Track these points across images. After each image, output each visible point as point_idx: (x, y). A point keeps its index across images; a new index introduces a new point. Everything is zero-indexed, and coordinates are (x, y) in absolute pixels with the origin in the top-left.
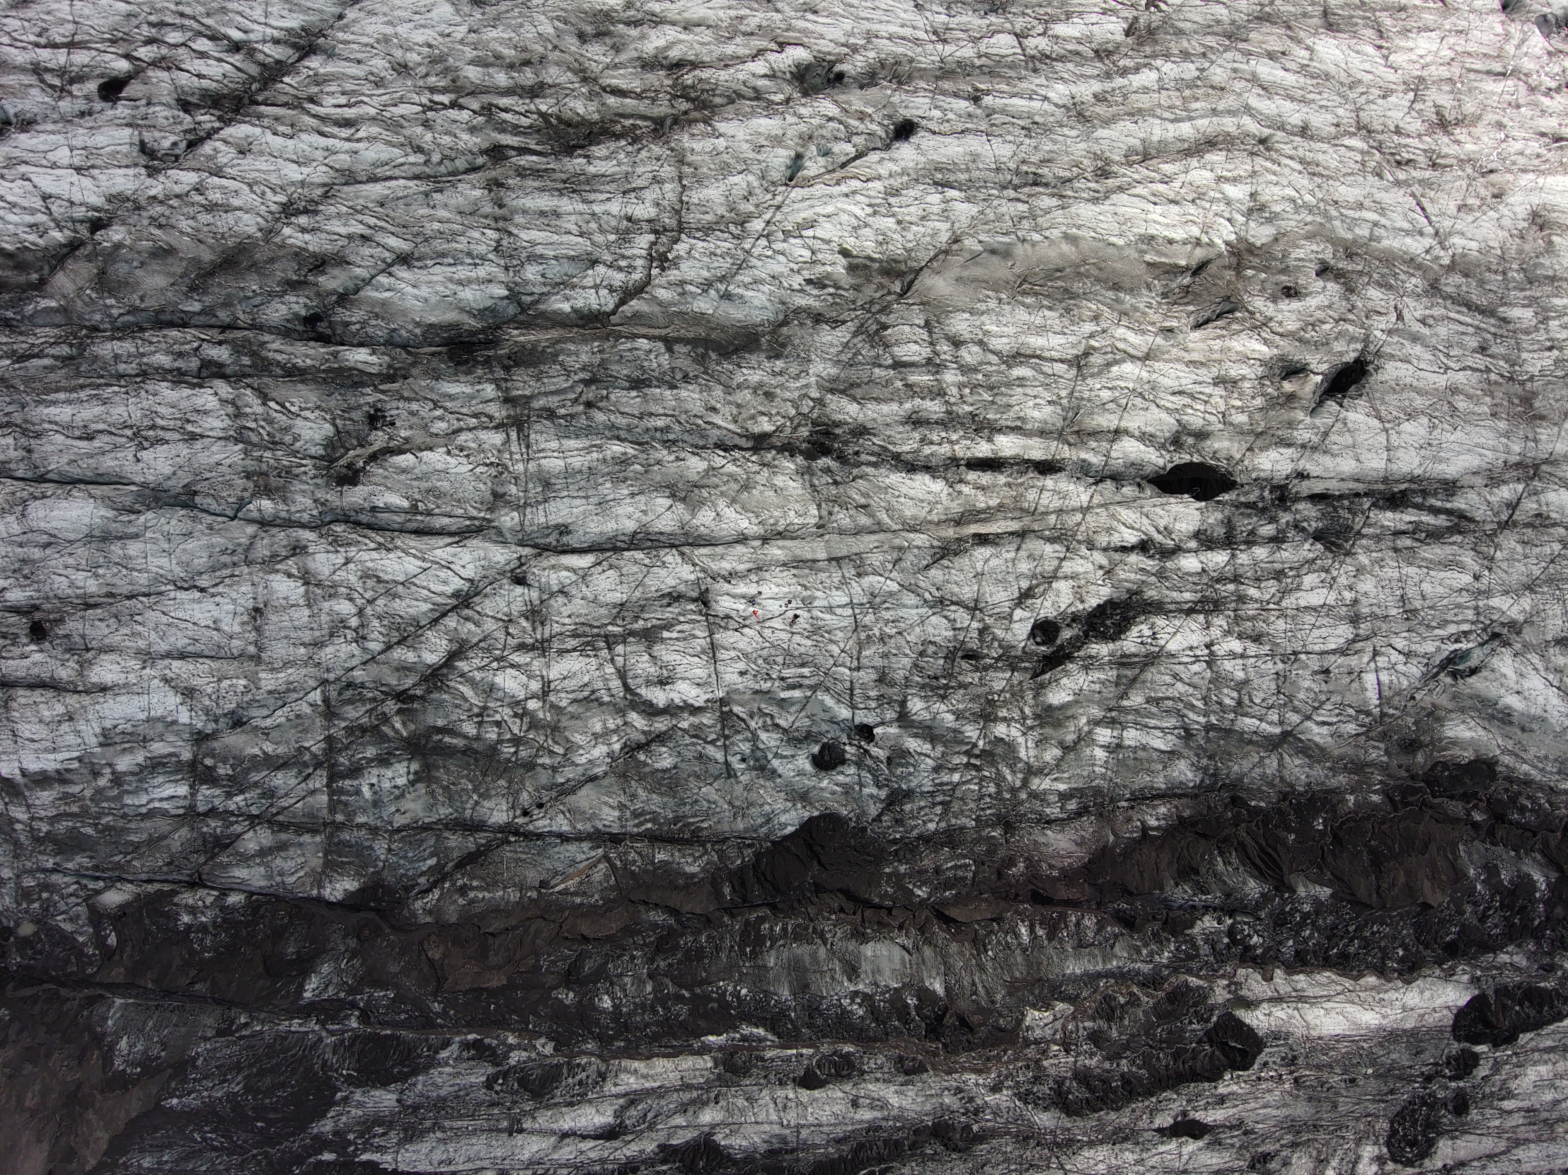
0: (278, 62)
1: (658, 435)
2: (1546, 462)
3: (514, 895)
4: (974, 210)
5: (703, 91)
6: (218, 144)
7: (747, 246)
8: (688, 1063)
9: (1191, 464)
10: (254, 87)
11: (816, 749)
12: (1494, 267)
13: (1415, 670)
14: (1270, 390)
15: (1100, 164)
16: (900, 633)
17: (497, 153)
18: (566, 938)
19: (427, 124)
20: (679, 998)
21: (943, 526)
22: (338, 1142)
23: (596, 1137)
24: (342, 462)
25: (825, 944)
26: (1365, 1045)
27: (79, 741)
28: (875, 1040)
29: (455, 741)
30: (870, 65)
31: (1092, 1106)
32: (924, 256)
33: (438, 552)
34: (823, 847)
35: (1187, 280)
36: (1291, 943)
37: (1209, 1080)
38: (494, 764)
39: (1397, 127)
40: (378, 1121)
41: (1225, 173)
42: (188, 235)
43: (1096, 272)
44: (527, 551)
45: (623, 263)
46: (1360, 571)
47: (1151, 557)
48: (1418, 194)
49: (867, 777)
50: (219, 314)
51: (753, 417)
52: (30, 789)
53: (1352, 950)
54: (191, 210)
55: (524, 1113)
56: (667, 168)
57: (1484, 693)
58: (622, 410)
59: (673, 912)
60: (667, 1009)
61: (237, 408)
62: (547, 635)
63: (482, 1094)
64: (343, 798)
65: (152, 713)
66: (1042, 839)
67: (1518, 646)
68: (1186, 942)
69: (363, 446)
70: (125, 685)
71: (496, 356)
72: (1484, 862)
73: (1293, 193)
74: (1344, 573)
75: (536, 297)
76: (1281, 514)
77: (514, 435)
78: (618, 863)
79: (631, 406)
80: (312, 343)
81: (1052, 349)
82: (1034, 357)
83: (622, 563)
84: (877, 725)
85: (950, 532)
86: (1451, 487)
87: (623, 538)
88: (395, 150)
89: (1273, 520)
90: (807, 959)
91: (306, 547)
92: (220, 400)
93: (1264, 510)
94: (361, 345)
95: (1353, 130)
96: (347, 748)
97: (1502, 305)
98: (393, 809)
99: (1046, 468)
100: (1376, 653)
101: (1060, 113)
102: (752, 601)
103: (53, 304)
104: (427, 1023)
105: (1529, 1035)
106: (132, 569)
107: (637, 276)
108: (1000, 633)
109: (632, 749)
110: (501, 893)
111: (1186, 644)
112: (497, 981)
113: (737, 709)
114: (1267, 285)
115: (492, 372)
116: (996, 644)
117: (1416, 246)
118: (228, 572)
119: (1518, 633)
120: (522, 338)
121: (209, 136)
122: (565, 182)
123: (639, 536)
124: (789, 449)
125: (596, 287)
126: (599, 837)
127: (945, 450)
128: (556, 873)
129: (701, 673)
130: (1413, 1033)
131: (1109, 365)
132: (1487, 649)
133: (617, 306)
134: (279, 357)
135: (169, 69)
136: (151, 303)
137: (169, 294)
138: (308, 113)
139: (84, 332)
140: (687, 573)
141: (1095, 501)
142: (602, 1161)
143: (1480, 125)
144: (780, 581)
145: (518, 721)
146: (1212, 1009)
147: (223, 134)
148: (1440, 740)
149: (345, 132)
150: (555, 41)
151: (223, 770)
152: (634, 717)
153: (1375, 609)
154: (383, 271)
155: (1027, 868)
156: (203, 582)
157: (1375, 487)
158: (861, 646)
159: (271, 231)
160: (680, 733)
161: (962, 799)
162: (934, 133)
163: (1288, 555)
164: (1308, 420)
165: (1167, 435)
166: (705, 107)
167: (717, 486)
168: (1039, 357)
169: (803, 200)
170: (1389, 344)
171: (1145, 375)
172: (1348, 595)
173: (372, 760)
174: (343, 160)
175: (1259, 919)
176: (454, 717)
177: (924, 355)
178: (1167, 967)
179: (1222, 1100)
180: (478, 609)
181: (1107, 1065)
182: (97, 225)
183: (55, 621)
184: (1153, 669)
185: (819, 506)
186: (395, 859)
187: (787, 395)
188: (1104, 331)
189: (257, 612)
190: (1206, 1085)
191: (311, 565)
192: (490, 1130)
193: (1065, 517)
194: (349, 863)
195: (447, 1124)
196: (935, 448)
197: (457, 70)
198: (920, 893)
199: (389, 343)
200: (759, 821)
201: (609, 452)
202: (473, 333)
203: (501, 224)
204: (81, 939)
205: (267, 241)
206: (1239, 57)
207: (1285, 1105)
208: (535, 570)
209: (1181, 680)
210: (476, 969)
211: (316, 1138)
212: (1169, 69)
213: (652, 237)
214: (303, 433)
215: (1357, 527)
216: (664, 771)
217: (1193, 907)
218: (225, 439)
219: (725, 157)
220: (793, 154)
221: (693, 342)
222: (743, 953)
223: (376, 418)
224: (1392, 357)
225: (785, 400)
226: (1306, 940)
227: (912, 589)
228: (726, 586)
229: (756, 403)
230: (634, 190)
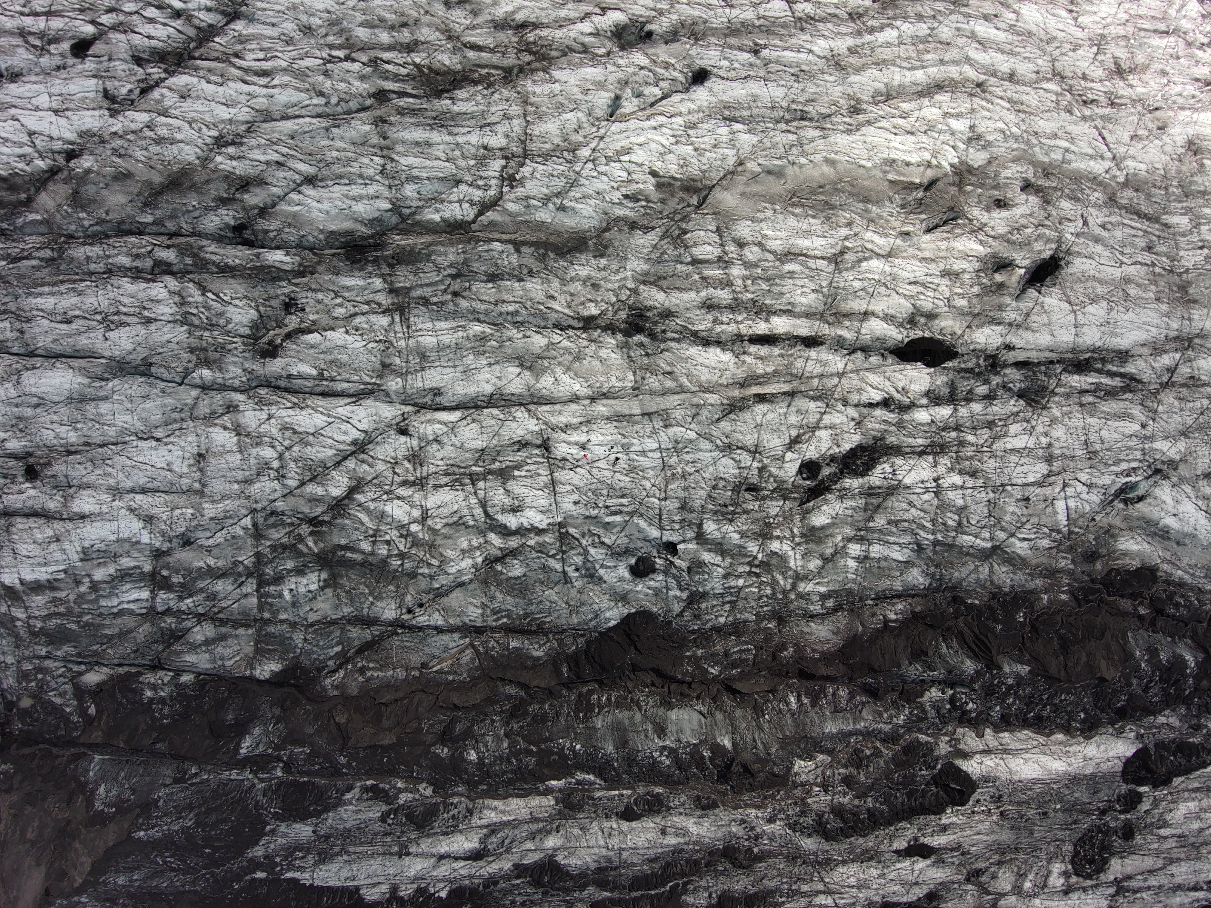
0: (211, 26)
1: (509, 318)
2: (1198, 336)
3: (401, 674)
4: (755, 139)
5: (542, 46)
6: (165, 91)
7: (577, 169)
8: (535, 801)
9: (923, 339)
10: (191, 46)
11: (633, 561)
12: (1158, 184)
13: (1095, 498)
14: (984, 281)
15: (853, 103)
16: (697, 471)
17: (381, 96)
18: (442, 707)
19: (326, 74)
20: (529, 752)
21: (731, 388)
22: (268, 863)
23: (466, 859)
24: (264, 340)
25: (640, 710)
26: (1055, 787)
27: (65, 557)
28: (679, 783)
29: (354, 556)
30: (673, 25)
31: (845, 833)
32: (716, 176)
33: (340, 410)
34: (638, 636)
35: (920, 195)
36: (998, 708)
37: (935, 813)
38: (385, 573)
39: (1084, 74)
40: (298, 847)
41: (950, 110)
42: (142, 162)
43: (849, 188)
44: (408, 409)
45: (481, 183)
46: (1053, 421)
47: (892, 411)
48: (1100, 126)
49: (673, 583)
50: (167, 224)
51: (583, 303)
52: (27, 595)
53: (1045, 713)
54: (144, 142)
55: (410, 841)
56: (514, 107)
57: (1148, 515)
58: (481, 298)
59: (524, 686)
60: (519, 760)
61: (183, 298)
62: (425, 474)
63: (378, 826)
64: (269, 600)
65: (121, 535)
66: (806, 630)
67: (1175, 479)
68: (917, 708)
69: (280, 327)
70: (100, 514)
71: (382, 256)
72: (1147, 645)
73: (1003, 126)
74: (1041, 423)
75: (413, 209)
76: (992, 377)
77: (397, 318)
78: (481, 649)
79: (488, 295)
80: (240, 247)
81: (816, 249)
82: (801, 255)
83: (482, 418)
84: (680, 543)
85: (736, 393)
86: (1124, 356)
87: (482, 398)
88: (303, 95)
89: (986, 382)
90: (626, 722)
91: (237, 406)
92: (169, 292)
93: (979, 374)
94: (278, 248)
95: (1049, 76)
96: (271, 561)
97: (1164, 214)
98: (308, 608)
99: (811, 342)
100: (1065, 485)
101: (821, 63)
102: (583, 447)
103: (38, 217)
104: (336, 772)
105: (1181, 779)
106: (104, 424)
107: (492, 192)
108: (774, 471)
109: (491, 561)
110: (391, 672)
111: (918, 479)
112: (388, 739)
113: (572, 531)
114: (982, 198)
115: (379, 269)
116: (772, 479)
117: (1098, 167)
118: (178, 426)
119: (1175, 469)
120: (403, 242)
121: (157, 84)
122: (435, 119)
123: (495, 397)
124: (611, 328)
125: (460, 201)
126: (466, 630)
127: (732, 328)
128: (434, 657)
129: (544, 503)
130: (1092, 777)
131: (860, 261)
132: (1151, 481)
133: (477, 217)
134: (214, 258)
135: (125, 32)
136: (114, 216)
137: (128, 209)
138: (234, 66)
139: (63, 239)
140: (532, 425)
141: (849, 368)
142: (471, 877)
143: (1148, 72)
144: (605, 431)
145: (403, 540)
146: (937, 759)
147: (168, 82)
148: (1114, 552)
149: (263, 81)
150: (427, 8)
151: (176, 579)
152: (492, 537)
153: (1065, 451)
154: (294, 190)
155: (795, 651)
156: (159, 434)
157: (1066, 356)
158: (667, 482)
159: (206, 159)
160: (528, 549)
161: (745, 599)
162: (723, 79)
163: (998, 409)
164: (1014, 304)
165: (905, 316)
166: (544, 59)
167: (555, 358)
168: (805, 255)
169: (621, 132)
170: (1077, 244)
171: (887, 269)
172: (1044, 440)
173: (291, 571)
174: (261, 102)
175: (974, 690)
176: (354, 538)
177: (716, 254)
178: (902, 727)
179: (944, 829)
180: (372, 453)
181: (856, 802)
182: (71, 155)
183: (44, 464)
184: (893, 498)
185: (635, 373)
186: (310, 647)
187: (610, 286)
188: (856, 235)
189: (200, 456)
190: (933, 817)
191: (242, 420)
192: (385, 854)
193: (825, 380)
194: (274, 650)
195: (351, 849)
196: (724, 327)
197: (350, 30)
198: (713, 671)
199: (300, 246)
200: (589, 616)
201: (471, 332)
202: (364, 238)
203: (385, 152)
204: (68, 710)
205: (204, 167)
206: (961, 18)
207: (993, 832)
208: (415, 424)
209: (914, 506)
210: (373, 731)
211: (252, 860)
212: (907, 28)
213: (503, 162)
214: (234, 317)
215: (1051, 387)
216: (516, 578)
217: (923, 681)
218: (174, 322)
219: (560, 98)
220: (613, 95)
221: (536, 244)
222: (577, 717)
223: (290, 305)
224: (1079, 254)
225: (608, 290)
226: (1009, 707)
227: (707, 437)
228: (563, 436)
229: (585, 292)
230: (489, 125)
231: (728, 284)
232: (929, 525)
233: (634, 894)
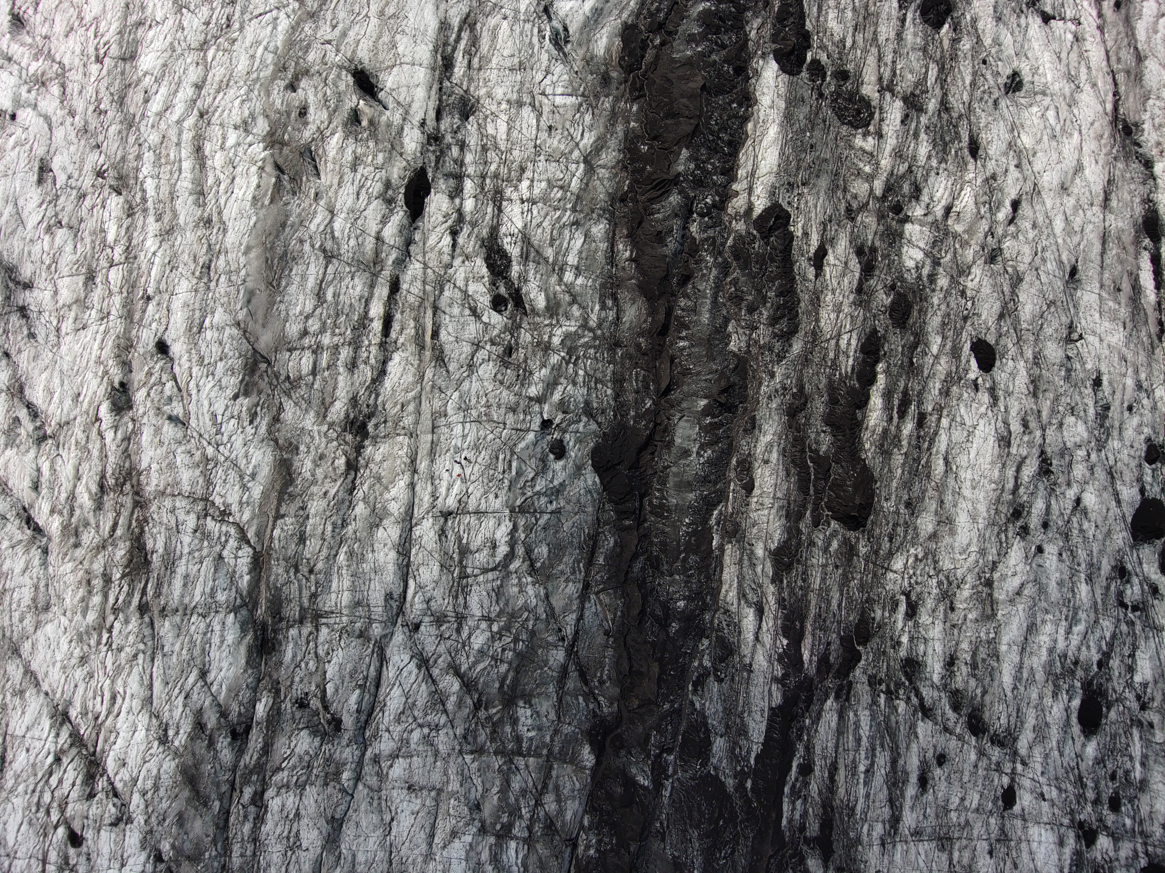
0: (70, 735)
1: (337, 530)
3: (610, 652)
4: (220, 310)
5: (120, 473)
6: (118, 778)
7: (223, 459)
8: (727, 559)
9: (406, 194)
10: (84, 752)
11: (552, 456)
13: (559, 69)
14: (365, 135)
15: (202, 224)
16: (486, 395)
17: (143, 609)
18: (639, 623)
19: (120, 649)
20: (685, 560)
21: (423, 358)
22: (741, 776)
23: (761, 620)
24: (327, 727)
25: (670, 467)
26: (790, 136)
28: (730, 445)
29: (510, 677)
30: (117, 364)
31: (794, 317)
32: (246, 346)
33: (391, 675)
34: (610, 461)
35: (286, 178)
36: (715, 178)
37: (792, 241)
38: (528, 655)
39: (204, 24)
40: (732, 750)
41: (219, 144)
42: (171, 803)
43: (272, 238)
44: (399, 621)
45: (223, 539)
46: (489, 95)
47: (461, 229)
48: (250, 16)
49: (573, 427)
50: (223, 790)
51: (334, 469)
53: (727, 138)
54: (156, 800)
55: (741, 661)
56: (166, 503)
57: (580, 24)
58: (317, 551)
59: (635, 556)
60: (691, 568)
61: (283, 786)
62: (453, 614)
63: (725, 686)
64: (533, 748)
65: (463, 857)
66: (628, 325)
68: (703, 245)
69: (319, 713)
71: (272, 625)
72: (685, 43)
73: (238, 101)
74: (488, 106)
75: (238, 595)
76: (446, 141)
77: (324, 620)
78: (601, 586)
79: (316, 545)
80: (250, 736)
81: (318, 272)
82: (321, 285)
83: (416, 562)
84: (542, 417)
85: (428, 354)
86: (444, 26)
87: (400, 561)
88: (134, 671)
89: (449, 147)
90: (676, 479)
91: (376, 754)
92: (277, 795)
93: (442, 152)
94: (254, 706)
95: (202, 54)
96: (503, 742)
98: (545, 718)
99: (395, 286)
100: (543, 94)
101: (165, 246)
104: (677, 713)
106: (374, 859)
107: (232, 531)
108: (496, 332)
109: (532, 570)
110: (607, 659)
111: (520, 216)
112: (655, 669)
113: (518, 503)
114: (296, 127)
115: (282, 629)
116: (503, 335)
117: (284, 24)
118: (383, 803)
120: (264, 607)
121: (112, 783)
122: (167, 568)
123: (401, 550)
124: (359, 449)
125: (236, 558)
126: (583, 596)
127: (374, 350)
128: (601, 624)
129: (492, 522)
130: (789, 103)
131: (333, 237)
132: (553, 17)
133: (251, 546)
134: (255, 757)
135: (67, 803)
136: (211, 831)
137: (207, 819)
138: (104, 721)
140: (428, 523)
141: (421, 259)
142: (775, 618)
145: (504, 637)
146: (749, 233)
147: (111, 775)
148: (605, 59)
149: (119, 700)
150: (77, 562)
151: (505, 819)
152: (512, 567)
153: (515, 89)
154: (209, 687)
155: (643, 337)
156: (387, 818)
157: (437, 76)
158: (490, 420)
159: (176, 753)
160: (528, 539)
161: (596, 371)
162: (167, 329)
163: (473, 140)
164: (388, 113)
165: (384, 207)
166: (130, 473)
167: (376, 498)
168: (322, 282)
169: (198, 419)
170: (346, 52)
171: (343, 216)
172: (504, 106)
173: (513, 728)
174: (136, 703)
175: (696, 197)
176: (495, 676)
177: (310, 355)
178: (716, 259)
179: (806, 234)
180: (430, 654)
182: (159, 858)
184: (533, 239)
185: (398, 435)
186: (576, 721)
187: (323, 445)
188: (311, 238)
189: (410, 788)
190: (795, 243)
191: (387, 753)
192: (748, 683)
193: (428, 280)
194: (574, 749)
195: (740, 709)
196: (372, 356)
198: (649, 404)
199: (255, 690)
200: (589, 497)
201: (344, 562)
202: (256, 638)
203: (188, 612)
205: (181, 756)
206: (144, 123)
207: (818, 193)
208: (412, 617)
209: (541, 223)
210: (648, 679)
211: (737, 789)
212: (146, 169)
213: (209, 519)
214: (304, 749)
215: (462, 92)
216: (550, 551)
217: (683, 236)
218: (301, 795)
219: (164, 465)
220: (167, 422)
221: (280, 501)
222: (667, 518)
223: (302, 704)
224: (354, 52)
225: (326, 447)
226: (715, 168)
227: (459, 383)
228: (440, 500)
229: (326, 465)
230: (177, 526)
231: (336, 349)
232: (558, 213)
233: (812, 492)
